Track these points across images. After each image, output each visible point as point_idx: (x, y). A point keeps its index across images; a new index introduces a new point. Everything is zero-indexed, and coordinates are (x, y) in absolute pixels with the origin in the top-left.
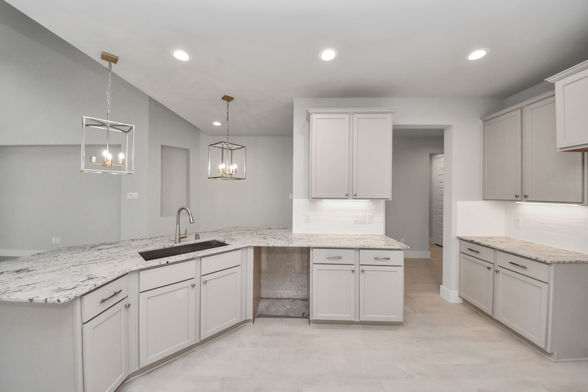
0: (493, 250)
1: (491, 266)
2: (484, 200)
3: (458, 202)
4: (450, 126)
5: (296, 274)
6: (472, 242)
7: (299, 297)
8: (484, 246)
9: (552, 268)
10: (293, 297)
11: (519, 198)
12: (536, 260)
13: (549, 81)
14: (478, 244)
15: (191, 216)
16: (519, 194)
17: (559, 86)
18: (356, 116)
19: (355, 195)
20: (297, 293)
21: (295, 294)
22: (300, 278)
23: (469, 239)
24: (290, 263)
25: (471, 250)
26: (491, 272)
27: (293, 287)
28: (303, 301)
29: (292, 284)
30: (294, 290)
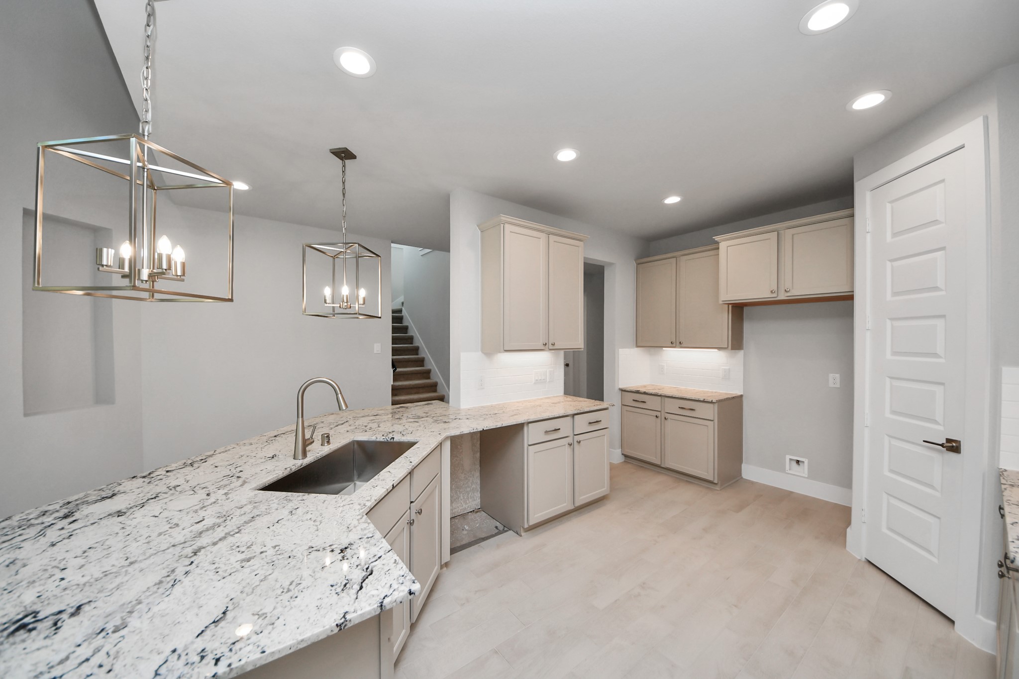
0: (660, 398)
1: (658, 414)
2: (637, 346)
3: (620, 349)
4: (611, 264)
5: (465, 474)
6: (638, 392)
7: (469, 509)
8: (651, 394)
9: (716, 405)
10: (461, 512)
11: (674, 345)
12: (704, 401)
13: (716, 239)
14: (645, 393)
15: (340, 395)
16: (674, 340)
17: (723, 246)
18: (552, 237)
19: (553, 345)
20: (466, 504)
21: (464, 506)
22: (471, 479)
23: (634, 389)
24: (456, 458)
25: (636, 401)
26: (658, 420)
27: (461, 496)
28: (478, 513)
29: (459, 491)
30: (462, 502)
